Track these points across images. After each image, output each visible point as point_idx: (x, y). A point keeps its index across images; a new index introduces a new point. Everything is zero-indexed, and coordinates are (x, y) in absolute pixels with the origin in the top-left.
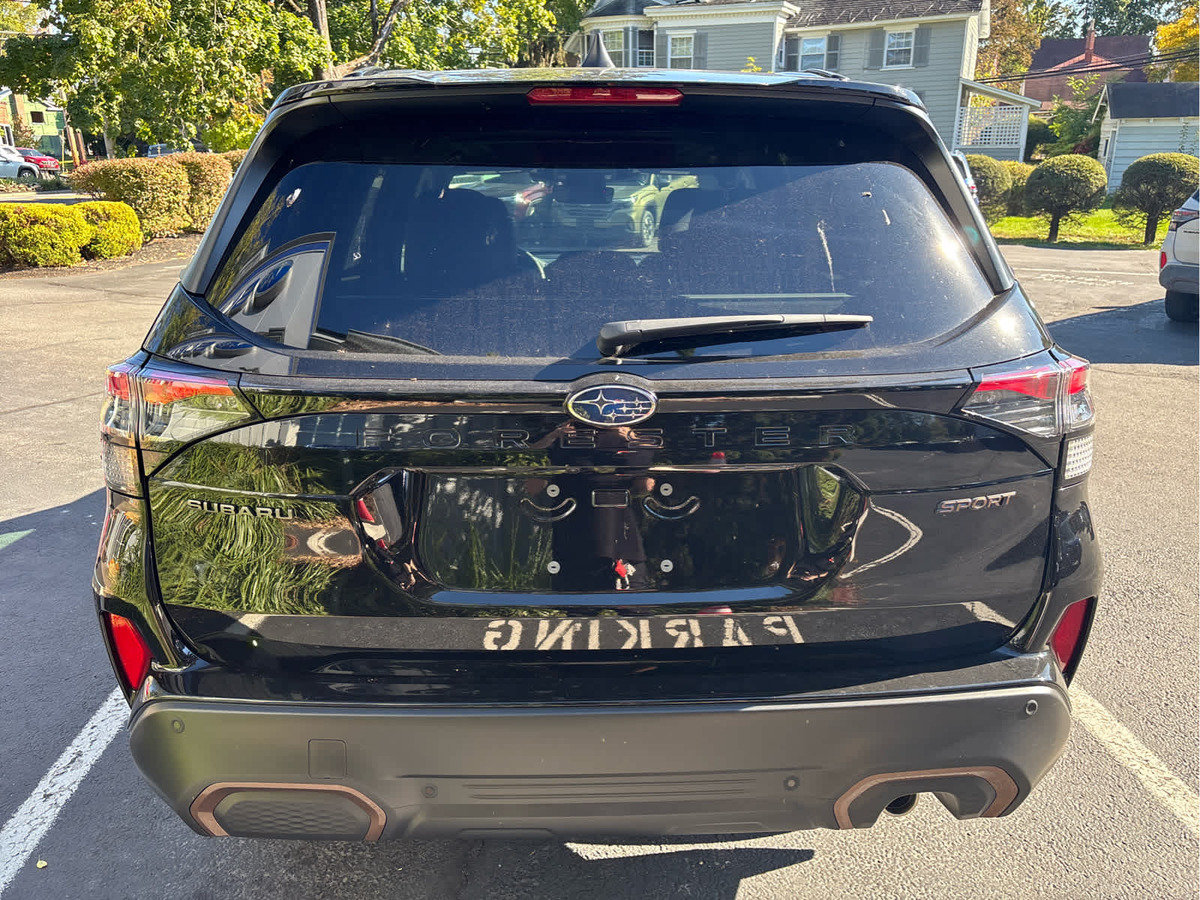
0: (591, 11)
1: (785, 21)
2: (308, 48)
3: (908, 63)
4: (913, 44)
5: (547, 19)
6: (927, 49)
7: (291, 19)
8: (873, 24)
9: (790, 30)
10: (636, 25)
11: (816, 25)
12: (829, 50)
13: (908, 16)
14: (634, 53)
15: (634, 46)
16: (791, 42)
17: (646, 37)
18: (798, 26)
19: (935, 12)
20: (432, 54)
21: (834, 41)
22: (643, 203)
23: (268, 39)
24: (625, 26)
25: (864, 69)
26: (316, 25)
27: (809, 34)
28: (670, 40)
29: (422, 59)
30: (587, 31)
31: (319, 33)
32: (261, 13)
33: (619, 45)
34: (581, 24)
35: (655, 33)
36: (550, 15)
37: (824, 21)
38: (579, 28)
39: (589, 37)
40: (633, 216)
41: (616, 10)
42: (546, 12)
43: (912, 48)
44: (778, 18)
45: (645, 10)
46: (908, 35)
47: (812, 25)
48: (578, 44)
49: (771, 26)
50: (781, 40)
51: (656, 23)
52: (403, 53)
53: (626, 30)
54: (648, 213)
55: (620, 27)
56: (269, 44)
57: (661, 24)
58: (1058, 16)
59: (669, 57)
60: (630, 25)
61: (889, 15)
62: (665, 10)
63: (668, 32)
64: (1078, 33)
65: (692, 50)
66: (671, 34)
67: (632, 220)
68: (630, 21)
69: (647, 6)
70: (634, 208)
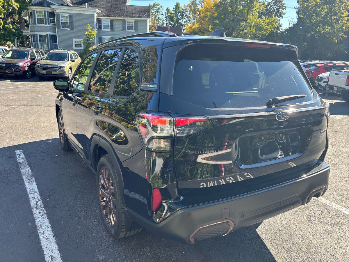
0: (31, 4)
1: (97, 15)
3: (133, 30)
4: (134, 25)
5: (16, 5)
6: (137, 27)
8: (123, 18)
9: (98, 17)
10: (48, 10)
11: (106, 17)
12: (110, 24)
13: (131, 17)
14: (48, 19)
15: (48, 17)
16: (99, 21)
17: (52, 14)
18: (101, 16)
19: (139, 17)
21: (112, 22)
22: (68, 67)
24: (44, 10)
25: (121, 31)
27: (104, 19)
28: (60, 16)
30: (30, 10)
33: (42, 16)
34: (28, 8)
35: (55, 13)
36: (17, 4)
37: (108, 16)
38: (28, 9)
39: (30, 12)
40: (65, 70)
41: (40, 4)
42: (15, 3)
43: (134, 26)
44: (95, 13)
45: (51, 6)
46: (132, 22)
47: (105, 17)
48: (27, 14)
49: (93, 15)
50: (96, 20)
51: (55, 10)
54: (70, 70)
55: (42, 10)
57: (57, 11)
58: (160, 20)
59: (61, 21)
60: (46, 10)
61: (127, 16)
62: (57, 7)
63: (59, 14)
64: (165, 25)
65: (68, 20)
66: (61, 14)
67: (65, 72)
68: (46, 9)
69: (51, 5)
70: (65, 68)
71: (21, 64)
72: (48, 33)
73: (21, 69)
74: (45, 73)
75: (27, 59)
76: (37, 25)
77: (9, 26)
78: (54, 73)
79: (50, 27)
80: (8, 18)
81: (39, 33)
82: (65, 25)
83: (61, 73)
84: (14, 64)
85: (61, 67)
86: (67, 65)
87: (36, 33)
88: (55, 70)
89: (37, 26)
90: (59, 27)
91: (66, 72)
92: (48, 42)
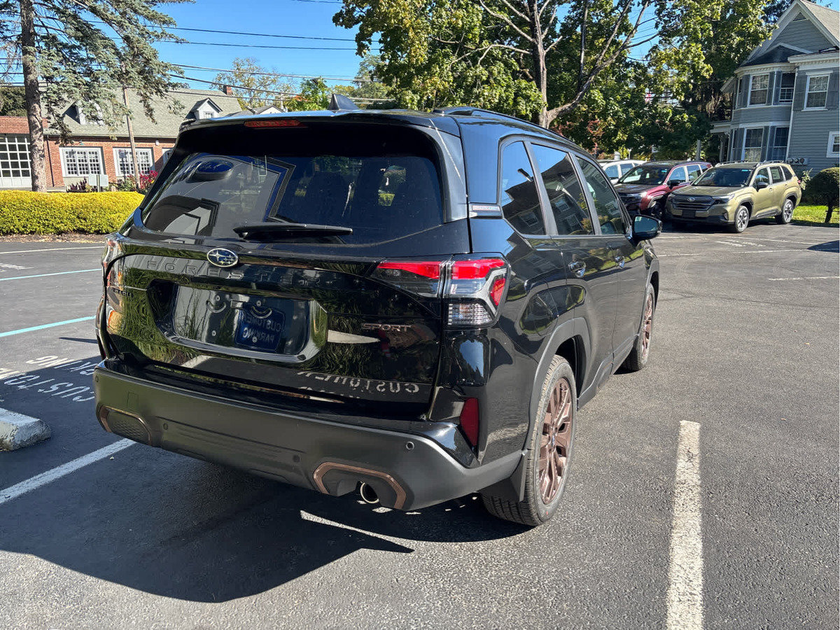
0: (744, 63)
2: (530, 101)
7: (524, 83)
10: (780, 70)
14: (777, 91)
15: (778, 85)
17: (788, 78)
20: (615, 100)
22: (739, 200)
23: (507, 96)
24: (771, 71)
26: (539, 86)
28: (809, 80)
29: (607, 104)
30: (740, 77)
31: (540, 91)
32: (505, 81)
33: (765, 84)
34: (735, 72)
35: (796, 75)
38: (734, 75)
39: (741, 80)
40: (728, 209)
41: (766, 59)
42: (705, 65)
45: (789, 59)
48: (733, 86)
51: (798, 67)
52: (594, 100)
53: (772, 74)
54: (744, 207)
55: (767, 72)
56: (507, 100)
57: (803, 68)
59: (807, 92)
60: (775, 70)
62: (808, 57)
63: (808, 74)
65: (827, 86)
66: (810, 75)
67: (726, 212)
68: (776, 68)
69: (790, 55)
70: (729, 203)
71: (644, 195)
72: (771, 124)
73: (640, 205)
74: (680, 214)
75: (661, 184)
76: (749, 107)
77: (682, 117)
78: (699, 213)
79: (778, 108)
80: (708, 99)
81: (747, 126)
82: (816, 100)
83: (714, 214)
84: (629, 196)
85: (718, 201)
86: (736, 195)
87: (741, 126)
88: (702, 208)
89: (749, 110)
90: (799, 106)
91: (729, 213)
92: (765, 145)
